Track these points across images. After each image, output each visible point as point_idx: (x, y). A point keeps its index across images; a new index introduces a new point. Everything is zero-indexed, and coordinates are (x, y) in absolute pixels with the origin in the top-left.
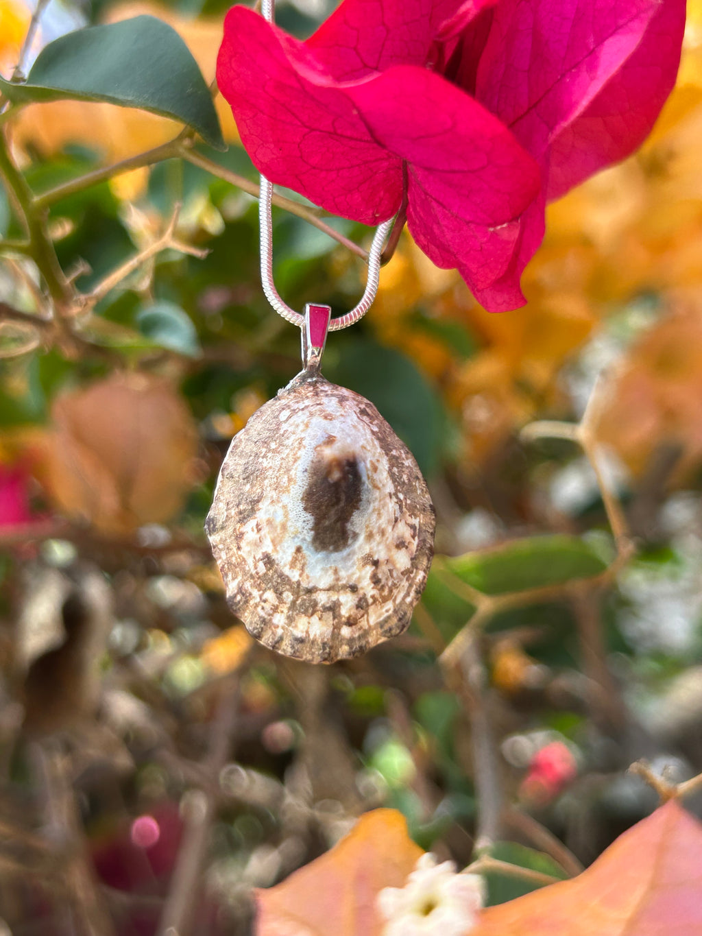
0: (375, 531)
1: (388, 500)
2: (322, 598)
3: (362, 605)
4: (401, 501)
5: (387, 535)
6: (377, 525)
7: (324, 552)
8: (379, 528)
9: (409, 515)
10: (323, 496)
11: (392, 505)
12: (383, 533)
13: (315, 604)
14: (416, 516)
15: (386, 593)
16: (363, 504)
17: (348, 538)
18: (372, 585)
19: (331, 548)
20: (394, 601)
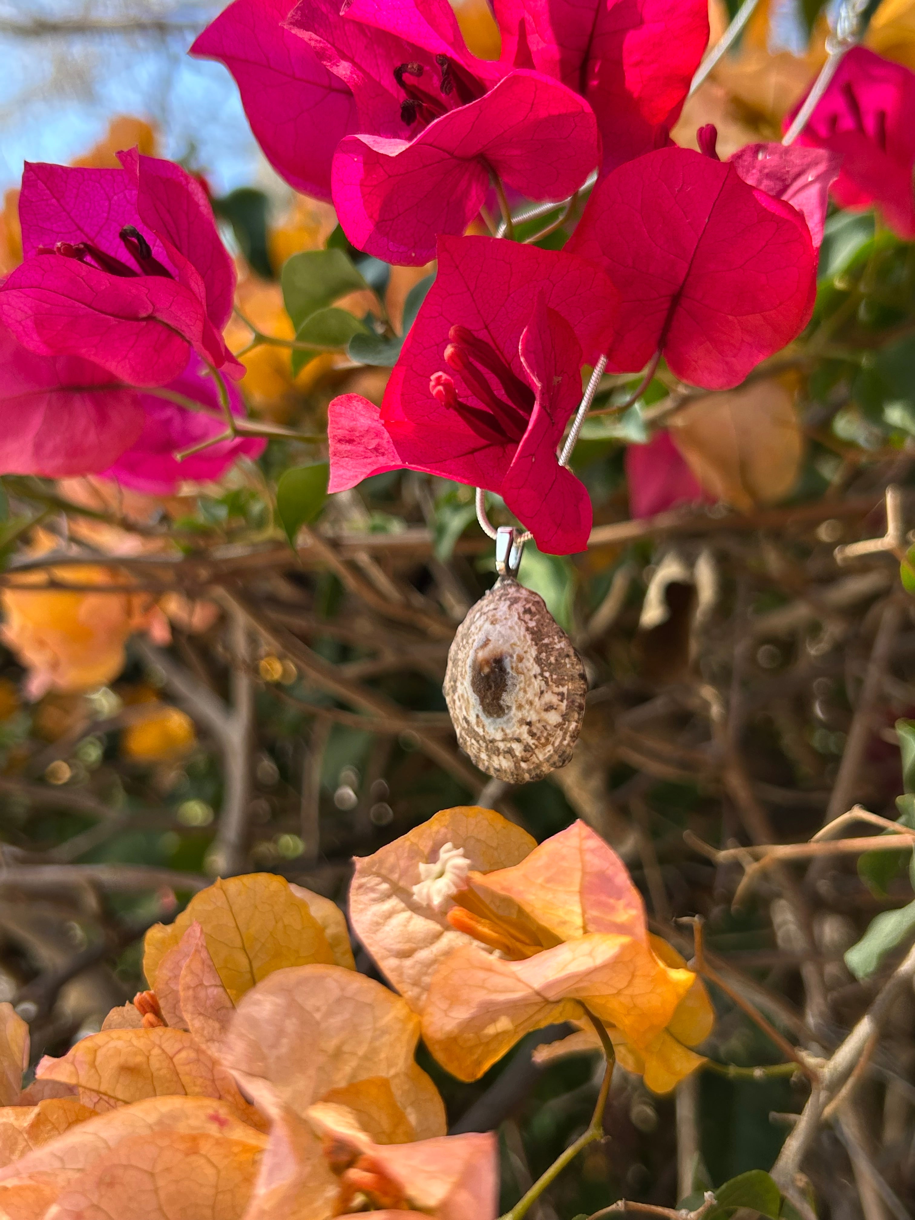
0: (523, 703)
1: (533, 680)
2: (501, 745)
3: (527, 748)
4: (546, 678)
5: (535, 704)
6: (525, 698)
7: (492, 718)
8: (527, 701)
9: (556, 686)
10: (480, 684)
11: (537, 684)
12: (531, 703)
13: (498, 749)
14: (563, 686)
15: (543, 740)
16: (509, 688)
17: (504, 709)
18: (531, 737)
19: (495, 716)
20: (553, 745)
